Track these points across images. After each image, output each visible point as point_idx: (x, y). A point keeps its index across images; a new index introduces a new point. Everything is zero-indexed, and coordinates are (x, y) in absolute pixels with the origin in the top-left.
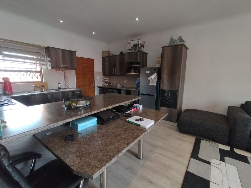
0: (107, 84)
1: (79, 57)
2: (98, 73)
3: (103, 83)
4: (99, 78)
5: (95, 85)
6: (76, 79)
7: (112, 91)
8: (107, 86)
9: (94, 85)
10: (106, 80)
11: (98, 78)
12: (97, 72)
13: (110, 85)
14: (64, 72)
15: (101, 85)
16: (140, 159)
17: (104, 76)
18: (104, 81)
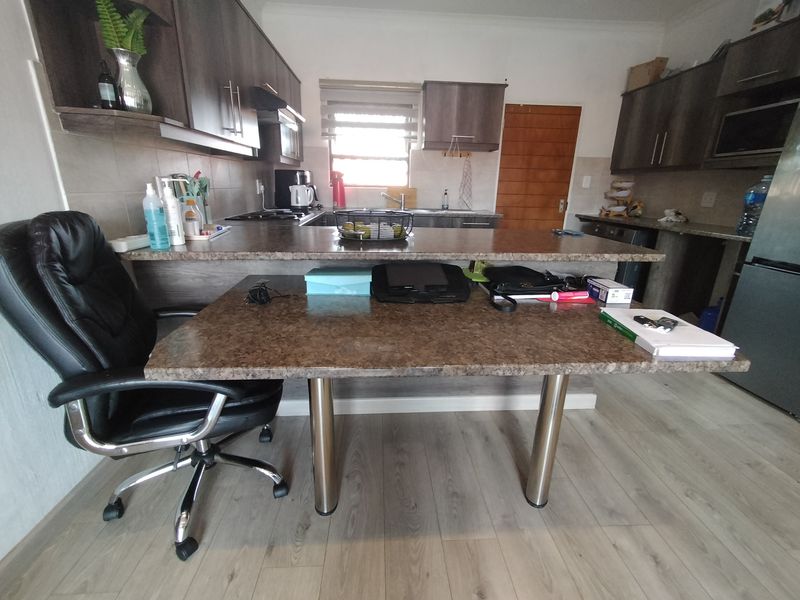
0: (621, 209)
1: (522, 103)
2: (592, 162)
3: (605, 203)
4: (592, 181)
5: (565, 208)
6: (500, 181)
7: (621, 233)
8: (620, 215)
9: (561, 207)
10: (620, 189)
11: (586, 182)
12: (585, 160)
13: (632, 213)
14: (463, 158)
15: (594, 213)
16: (533, 505)
17: (614, 177)
18: (610, 195)
